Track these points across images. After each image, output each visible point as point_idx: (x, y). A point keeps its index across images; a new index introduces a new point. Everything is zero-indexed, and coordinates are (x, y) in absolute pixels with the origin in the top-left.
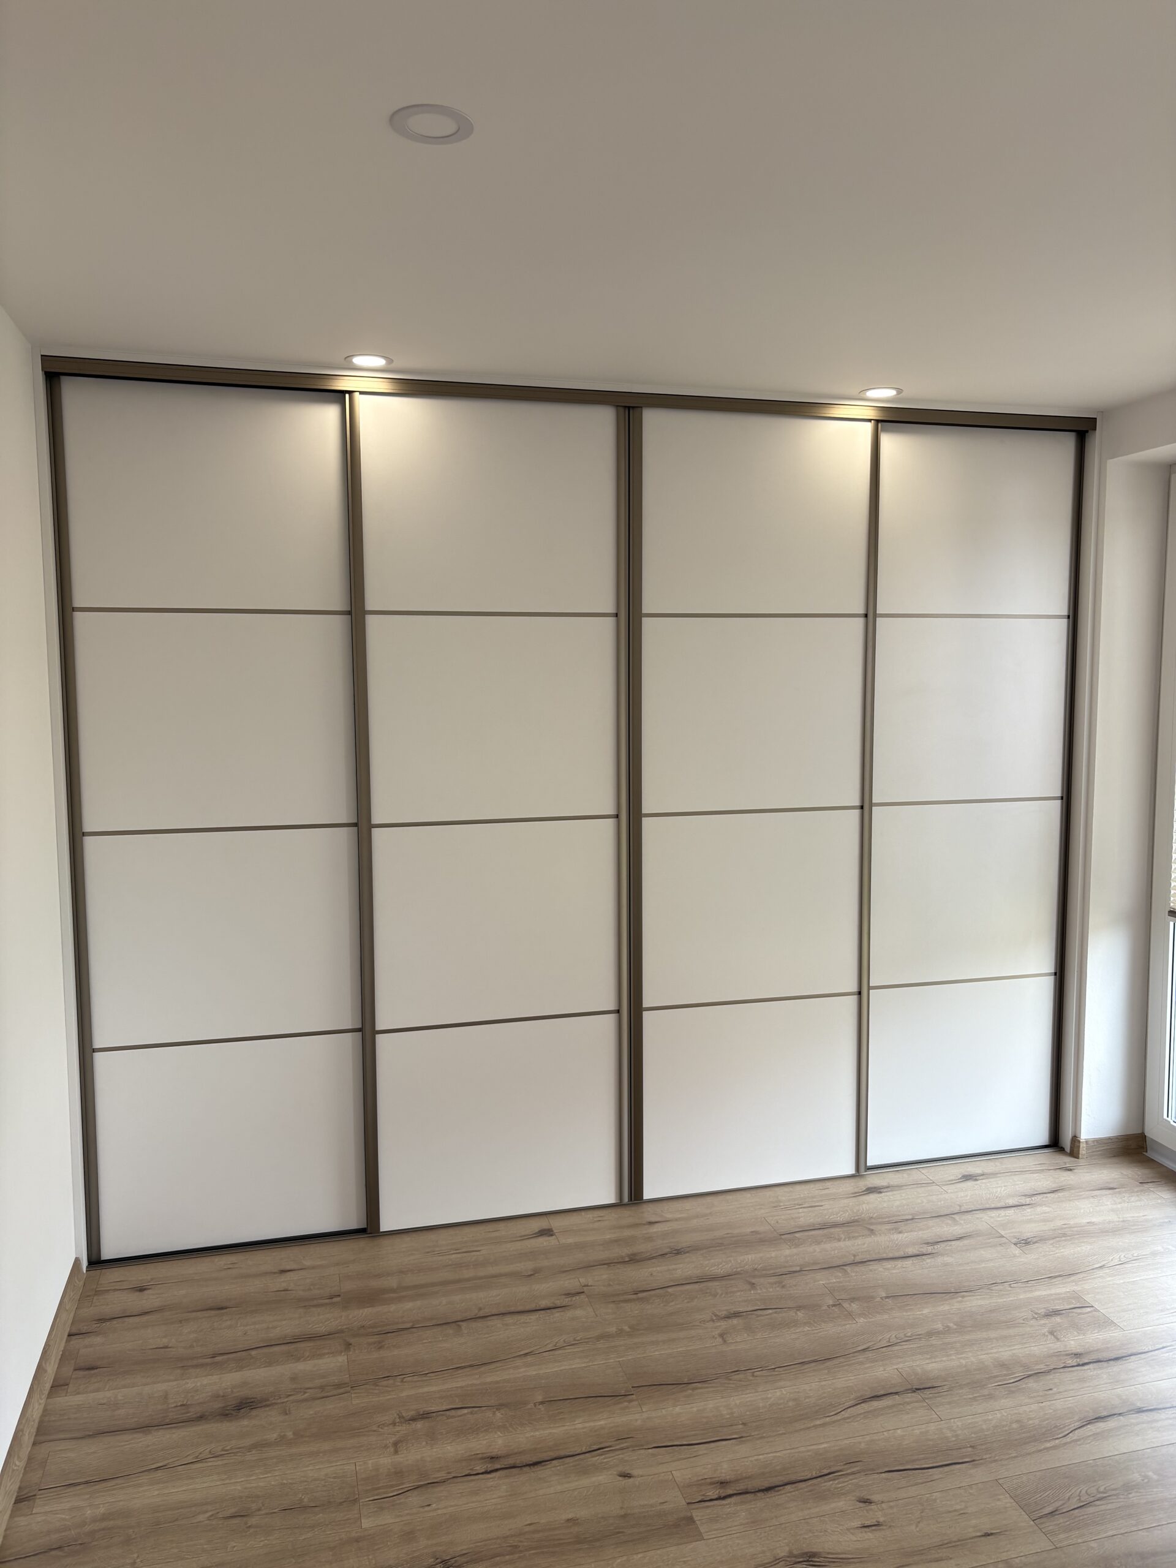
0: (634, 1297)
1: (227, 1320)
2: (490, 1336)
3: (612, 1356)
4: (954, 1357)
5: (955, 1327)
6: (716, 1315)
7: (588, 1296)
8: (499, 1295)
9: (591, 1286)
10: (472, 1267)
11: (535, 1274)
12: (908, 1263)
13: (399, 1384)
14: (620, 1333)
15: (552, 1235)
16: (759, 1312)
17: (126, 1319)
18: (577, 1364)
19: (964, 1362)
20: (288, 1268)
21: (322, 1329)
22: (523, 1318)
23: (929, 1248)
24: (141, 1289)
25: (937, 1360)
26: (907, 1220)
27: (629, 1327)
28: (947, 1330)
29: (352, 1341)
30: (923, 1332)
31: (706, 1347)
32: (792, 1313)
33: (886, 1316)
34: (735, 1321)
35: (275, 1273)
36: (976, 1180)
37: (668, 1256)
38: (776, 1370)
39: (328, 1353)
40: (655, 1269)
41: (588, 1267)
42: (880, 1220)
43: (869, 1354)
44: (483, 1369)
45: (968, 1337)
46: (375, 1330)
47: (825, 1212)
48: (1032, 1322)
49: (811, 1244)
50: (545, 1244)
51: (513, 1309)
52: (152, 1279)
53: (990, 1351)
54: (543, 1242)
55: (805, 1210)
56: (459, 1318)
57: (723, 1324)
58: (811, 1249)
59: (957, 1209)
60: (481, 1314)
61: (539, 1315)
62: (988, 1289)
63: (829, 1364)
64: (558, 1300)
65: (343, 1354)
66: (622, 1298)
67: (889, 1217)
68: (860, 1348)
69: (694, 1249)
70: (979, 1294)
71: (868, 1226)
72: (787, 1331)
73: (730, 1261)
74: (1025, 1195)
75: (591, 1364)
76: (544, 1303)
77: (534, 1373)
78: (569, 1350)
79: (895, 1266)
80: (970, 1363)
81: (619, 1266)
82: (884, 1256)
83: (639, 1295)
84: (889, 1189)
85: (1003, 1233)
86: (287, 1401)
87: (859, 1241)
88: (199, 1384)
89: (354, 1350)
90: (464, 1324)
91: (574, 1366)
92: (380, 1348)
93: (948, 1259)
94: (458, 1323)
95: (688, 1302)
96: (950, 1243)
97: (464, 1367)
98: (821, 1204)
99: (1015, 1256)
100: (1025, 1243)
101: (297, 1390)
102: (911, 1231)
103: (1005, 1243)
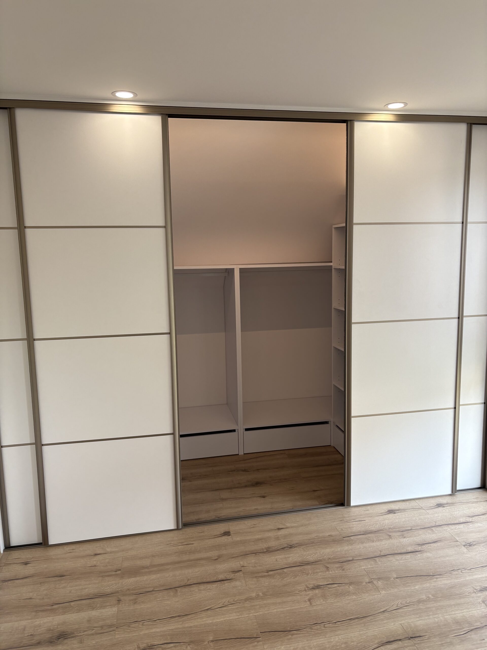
0: (266, 574)
1: (63, 583)
2: (191, 597)
3: (252, 612)
4: (431, 617)
5: (432, 597)
6: (307, 587)
7: (243, 573)
8: (199, 571)
9: (246, 567)
10: (188, 553)
11: (219, 558)
12: (408, 556)
13: (141, 626)
14: (258, 597)
15: (229, 535)
16: (330, 586)
17: (15, 581)
18: (233, 616)
19: (436, 620)
20: (99, 552)
21: (108, 590)
22: (209, 586)
23: (420, 547)
24: (26, 564)
25: (423, 618)
26: (409, 530)
27: (262, 594)
28: (428, 600)
29: (122, 598)
30: (415, 601)
31: (301, 608)
32: (347, 587)
33: (396, 590)
34: (317, 591)
35: (92, 555)
36: (444, 507)
37: (286, 549)
38: (337, 623)
39: (109, 605)
40: (278, 557)
41: (245, 555)
42: (394, 530)
43: (386, 614)
44: (185, 618)
45: (439, 604)
46: (134, 592)
47: (366, 524)
48: (473, 595)
49: (359, 544)
50: (226, 540)
51: (205, 580)
52: (33, 558)
53: (452, 613)
54: (225, 539)
55: (356, 523)
56: (177, 585)
57: (311, 593)
58: (358, 547)
59: (433, 524)
60: (188, 583)
61: (218, 584)
62: (450, 573)
63: (364, 620)
64: (228, 575)
65: (116, 606)
66: (260, 574)
67: (399, 528)
68: (382, 610)
69: (299, 545)
70: (445, 576)
71: (388, 534)
72: (344, 598)
73: (317, 553)
74: (469, 516)
75: (240, 617)
76: (221, 577)
77: (211, 622)
78: (231, 607)
79: (402, 558)
80: (440, 621)
81: (261, 554)
82: (396, 552)
83: (269, 573)
84: (399, 511)
85: (457, 539)
86: (84, 635)
87: (383, 543)
88: (42, 622)
89: (122, 604)
90: (179, 589)
91: (231, 618)
92: (135, 603)
93: (428, 554)
94: (176, 588)
95: (294, 578)
96: (430, 545)
97: (176, 617)
98: (364, 519)
99: (464, 553)
100: (469, 545)
101: (90, 628)
102: (410, 537)
103: (459, 545)
